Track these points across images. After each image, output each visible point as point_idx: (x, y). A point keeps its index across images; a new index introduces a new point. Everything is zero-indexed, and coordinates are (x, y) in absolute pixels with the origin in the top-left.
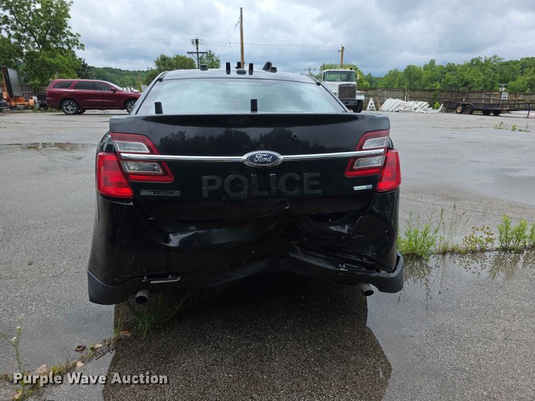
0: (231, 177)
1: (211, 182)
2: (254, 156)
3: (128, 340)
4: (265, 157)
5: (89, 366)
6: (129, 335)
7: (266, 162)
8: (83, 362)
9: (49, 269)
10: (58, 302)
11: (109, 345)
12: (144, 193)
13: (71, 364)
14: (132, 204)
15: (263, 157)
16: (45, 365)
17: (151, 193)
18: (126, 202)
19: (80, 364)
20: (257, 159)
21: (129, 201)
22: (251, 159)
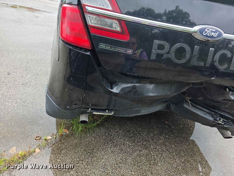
0: (178, 45)
1: (161, 47)
2: (204, 29)
3: (67, 136)
4: (213, 32)
5: (44, 151)
6: (68, 132)
7: (212, 37)
8: (40, 149)
9: (20, 79)
10: (24, 102)
11: (56, 138)
12: (102, 46)
13: (32, 150)
14: (88, 53)
15: (212, 31)
16: (15, 148)
17: (108, 48)
18: (84, 51)
19: (38, 150)
20: (206, 32)
21: (87, 50)
22: (201, 31)
